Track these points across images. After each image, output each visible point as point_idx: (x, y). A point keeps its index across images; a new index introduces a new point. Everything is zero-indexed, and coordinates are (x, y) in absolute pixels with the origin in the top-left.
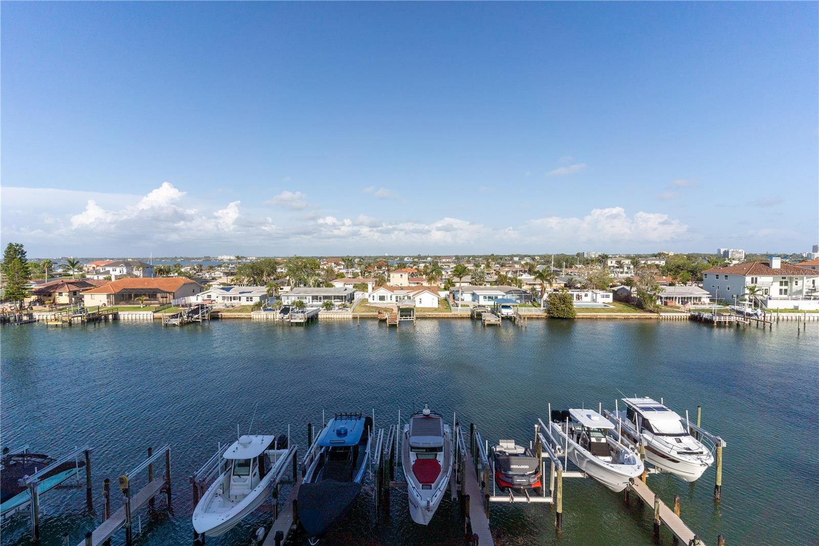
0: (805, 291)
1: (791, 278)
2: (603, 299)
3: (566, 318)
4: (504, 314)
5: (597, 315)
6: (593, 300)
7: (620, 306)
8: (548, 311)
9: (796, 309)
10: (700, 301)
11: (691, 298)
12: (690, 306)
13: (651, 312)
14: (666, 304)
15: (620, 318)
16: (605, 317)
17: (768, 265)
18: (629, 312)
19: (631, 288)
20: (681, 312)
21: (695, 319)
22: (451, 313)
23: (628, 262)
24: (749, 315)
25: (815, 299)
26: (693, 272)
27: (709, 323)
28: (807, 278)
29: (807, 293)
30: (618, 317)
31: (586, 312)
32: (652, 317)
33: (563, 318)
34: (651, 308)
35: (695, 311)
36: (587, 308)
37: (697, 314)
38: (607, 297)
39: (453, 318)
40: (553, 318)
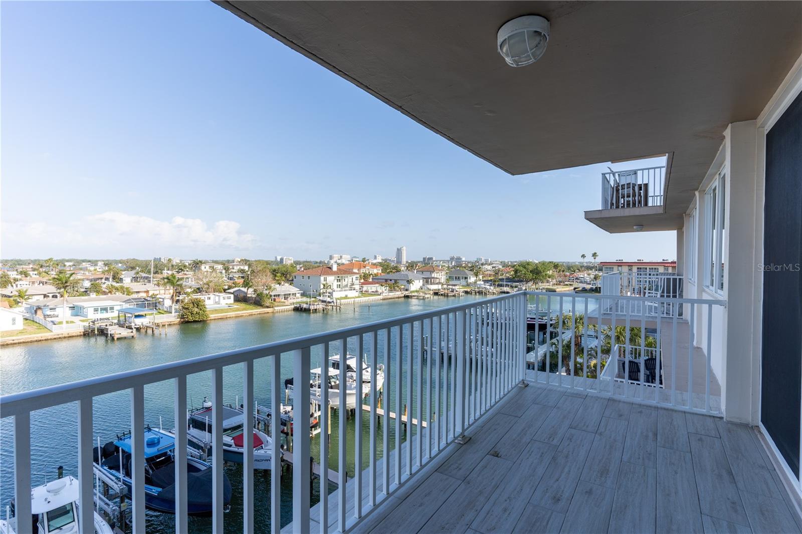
0: (349, 285)
1: (342, 277)
2: (226, 300)
3: (201, 321)
4: (137, 324)
5: (227, 315)
6: (216, 302)
7: (242, 305)
8: (182, 317)
9: (346, 297)
10: (295, 296)
11: (290, 294)
12: (290, 301)
13: (268, 307)
14: (275, 300)
15: (245, 316)
16: (234, 316)
17: (330, 268)
18: (252, 310)
19: (248, 290)
20: (287, 305)
21: (298, 309)
22: (51, 334)
23: (220, 267)
24: (330, 302)
25: (354, 290)
26: (284, 274)
27: (307, 311)
28: (350, 276)
29: (350, 286)
30: (244, 315)
31: (216, 313)
32: (270, 311)
33: (198, 321)
34: (268, 304)
35: (297, 303)
36: (216, 310)
37: (298, 306)
38: (229, 298)
39: (55, 339)
40: (188, 322)
